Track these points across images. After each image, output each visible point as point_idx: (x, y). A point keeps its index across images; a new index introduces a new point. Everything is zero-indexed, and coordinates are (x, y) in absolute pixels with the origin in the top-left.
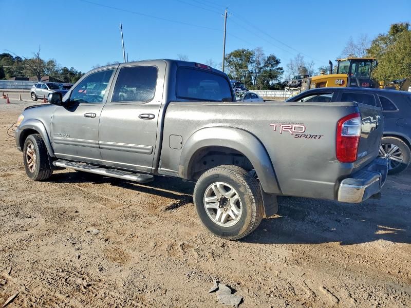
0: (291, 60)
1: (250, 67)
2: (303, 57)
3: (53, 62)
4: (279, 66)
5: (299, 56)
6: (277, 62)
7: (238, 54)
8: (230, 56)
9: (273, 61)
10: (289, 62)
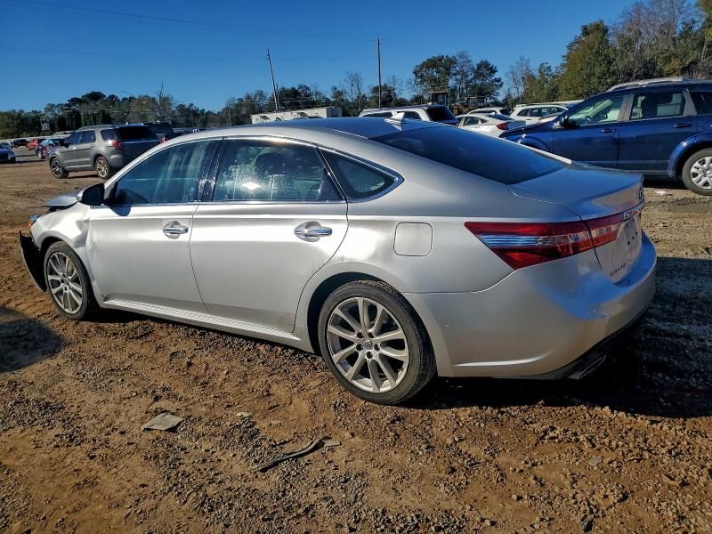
0: (512, 67)
1: (452, 83)
2: (529, 60)
3: (168, 99)
4: (497, 76)
5: (521, 59)
6: (493, 71)
7: (432, 64)
8: (422, 68)
9: (486, 69)
10: (508, 70)
